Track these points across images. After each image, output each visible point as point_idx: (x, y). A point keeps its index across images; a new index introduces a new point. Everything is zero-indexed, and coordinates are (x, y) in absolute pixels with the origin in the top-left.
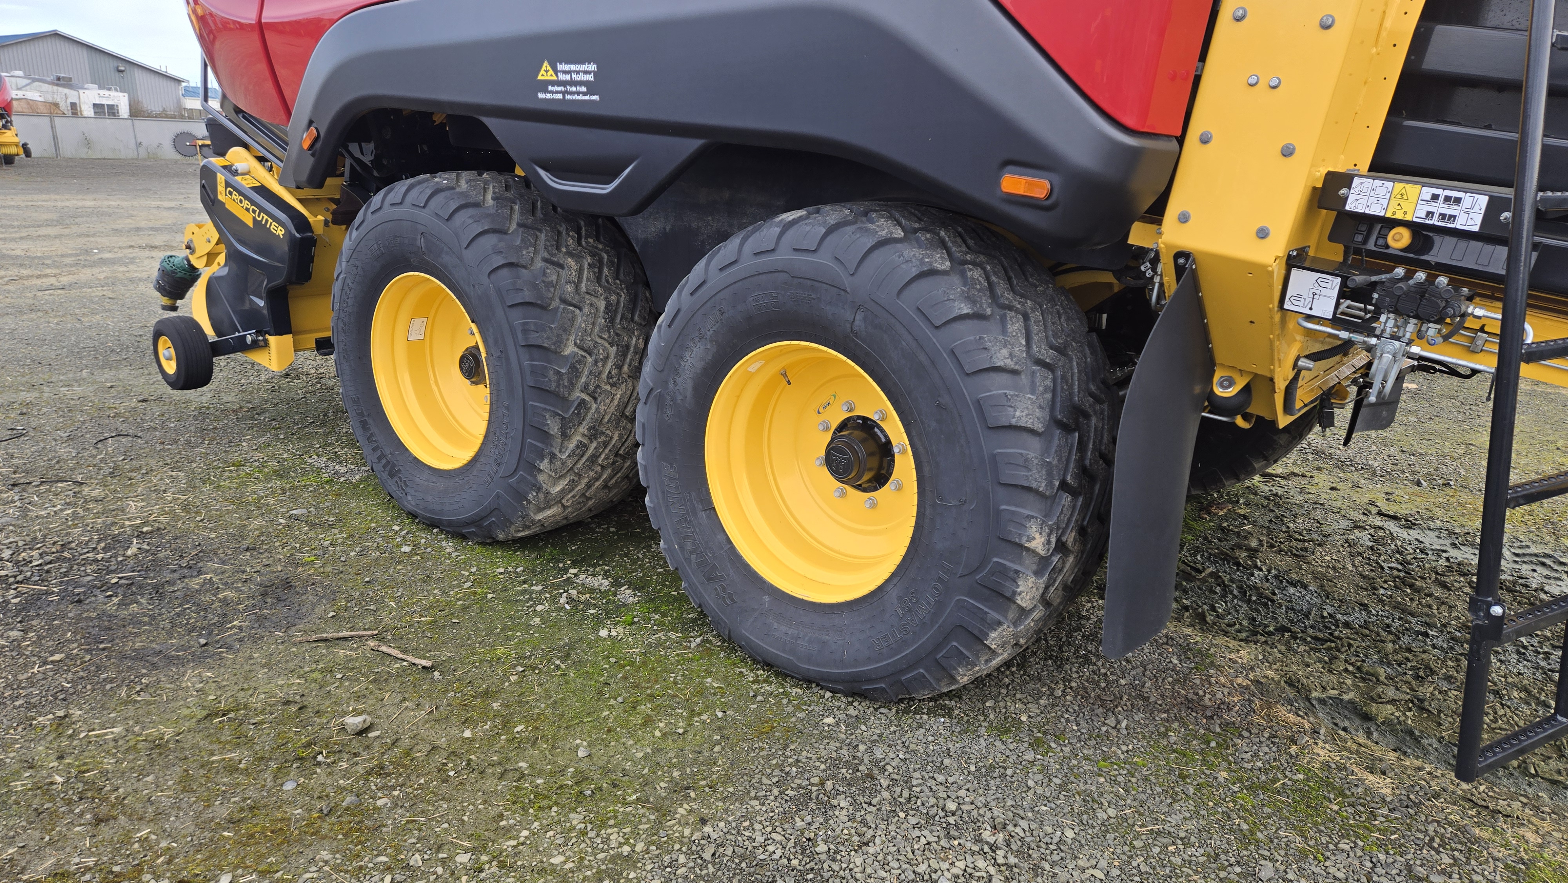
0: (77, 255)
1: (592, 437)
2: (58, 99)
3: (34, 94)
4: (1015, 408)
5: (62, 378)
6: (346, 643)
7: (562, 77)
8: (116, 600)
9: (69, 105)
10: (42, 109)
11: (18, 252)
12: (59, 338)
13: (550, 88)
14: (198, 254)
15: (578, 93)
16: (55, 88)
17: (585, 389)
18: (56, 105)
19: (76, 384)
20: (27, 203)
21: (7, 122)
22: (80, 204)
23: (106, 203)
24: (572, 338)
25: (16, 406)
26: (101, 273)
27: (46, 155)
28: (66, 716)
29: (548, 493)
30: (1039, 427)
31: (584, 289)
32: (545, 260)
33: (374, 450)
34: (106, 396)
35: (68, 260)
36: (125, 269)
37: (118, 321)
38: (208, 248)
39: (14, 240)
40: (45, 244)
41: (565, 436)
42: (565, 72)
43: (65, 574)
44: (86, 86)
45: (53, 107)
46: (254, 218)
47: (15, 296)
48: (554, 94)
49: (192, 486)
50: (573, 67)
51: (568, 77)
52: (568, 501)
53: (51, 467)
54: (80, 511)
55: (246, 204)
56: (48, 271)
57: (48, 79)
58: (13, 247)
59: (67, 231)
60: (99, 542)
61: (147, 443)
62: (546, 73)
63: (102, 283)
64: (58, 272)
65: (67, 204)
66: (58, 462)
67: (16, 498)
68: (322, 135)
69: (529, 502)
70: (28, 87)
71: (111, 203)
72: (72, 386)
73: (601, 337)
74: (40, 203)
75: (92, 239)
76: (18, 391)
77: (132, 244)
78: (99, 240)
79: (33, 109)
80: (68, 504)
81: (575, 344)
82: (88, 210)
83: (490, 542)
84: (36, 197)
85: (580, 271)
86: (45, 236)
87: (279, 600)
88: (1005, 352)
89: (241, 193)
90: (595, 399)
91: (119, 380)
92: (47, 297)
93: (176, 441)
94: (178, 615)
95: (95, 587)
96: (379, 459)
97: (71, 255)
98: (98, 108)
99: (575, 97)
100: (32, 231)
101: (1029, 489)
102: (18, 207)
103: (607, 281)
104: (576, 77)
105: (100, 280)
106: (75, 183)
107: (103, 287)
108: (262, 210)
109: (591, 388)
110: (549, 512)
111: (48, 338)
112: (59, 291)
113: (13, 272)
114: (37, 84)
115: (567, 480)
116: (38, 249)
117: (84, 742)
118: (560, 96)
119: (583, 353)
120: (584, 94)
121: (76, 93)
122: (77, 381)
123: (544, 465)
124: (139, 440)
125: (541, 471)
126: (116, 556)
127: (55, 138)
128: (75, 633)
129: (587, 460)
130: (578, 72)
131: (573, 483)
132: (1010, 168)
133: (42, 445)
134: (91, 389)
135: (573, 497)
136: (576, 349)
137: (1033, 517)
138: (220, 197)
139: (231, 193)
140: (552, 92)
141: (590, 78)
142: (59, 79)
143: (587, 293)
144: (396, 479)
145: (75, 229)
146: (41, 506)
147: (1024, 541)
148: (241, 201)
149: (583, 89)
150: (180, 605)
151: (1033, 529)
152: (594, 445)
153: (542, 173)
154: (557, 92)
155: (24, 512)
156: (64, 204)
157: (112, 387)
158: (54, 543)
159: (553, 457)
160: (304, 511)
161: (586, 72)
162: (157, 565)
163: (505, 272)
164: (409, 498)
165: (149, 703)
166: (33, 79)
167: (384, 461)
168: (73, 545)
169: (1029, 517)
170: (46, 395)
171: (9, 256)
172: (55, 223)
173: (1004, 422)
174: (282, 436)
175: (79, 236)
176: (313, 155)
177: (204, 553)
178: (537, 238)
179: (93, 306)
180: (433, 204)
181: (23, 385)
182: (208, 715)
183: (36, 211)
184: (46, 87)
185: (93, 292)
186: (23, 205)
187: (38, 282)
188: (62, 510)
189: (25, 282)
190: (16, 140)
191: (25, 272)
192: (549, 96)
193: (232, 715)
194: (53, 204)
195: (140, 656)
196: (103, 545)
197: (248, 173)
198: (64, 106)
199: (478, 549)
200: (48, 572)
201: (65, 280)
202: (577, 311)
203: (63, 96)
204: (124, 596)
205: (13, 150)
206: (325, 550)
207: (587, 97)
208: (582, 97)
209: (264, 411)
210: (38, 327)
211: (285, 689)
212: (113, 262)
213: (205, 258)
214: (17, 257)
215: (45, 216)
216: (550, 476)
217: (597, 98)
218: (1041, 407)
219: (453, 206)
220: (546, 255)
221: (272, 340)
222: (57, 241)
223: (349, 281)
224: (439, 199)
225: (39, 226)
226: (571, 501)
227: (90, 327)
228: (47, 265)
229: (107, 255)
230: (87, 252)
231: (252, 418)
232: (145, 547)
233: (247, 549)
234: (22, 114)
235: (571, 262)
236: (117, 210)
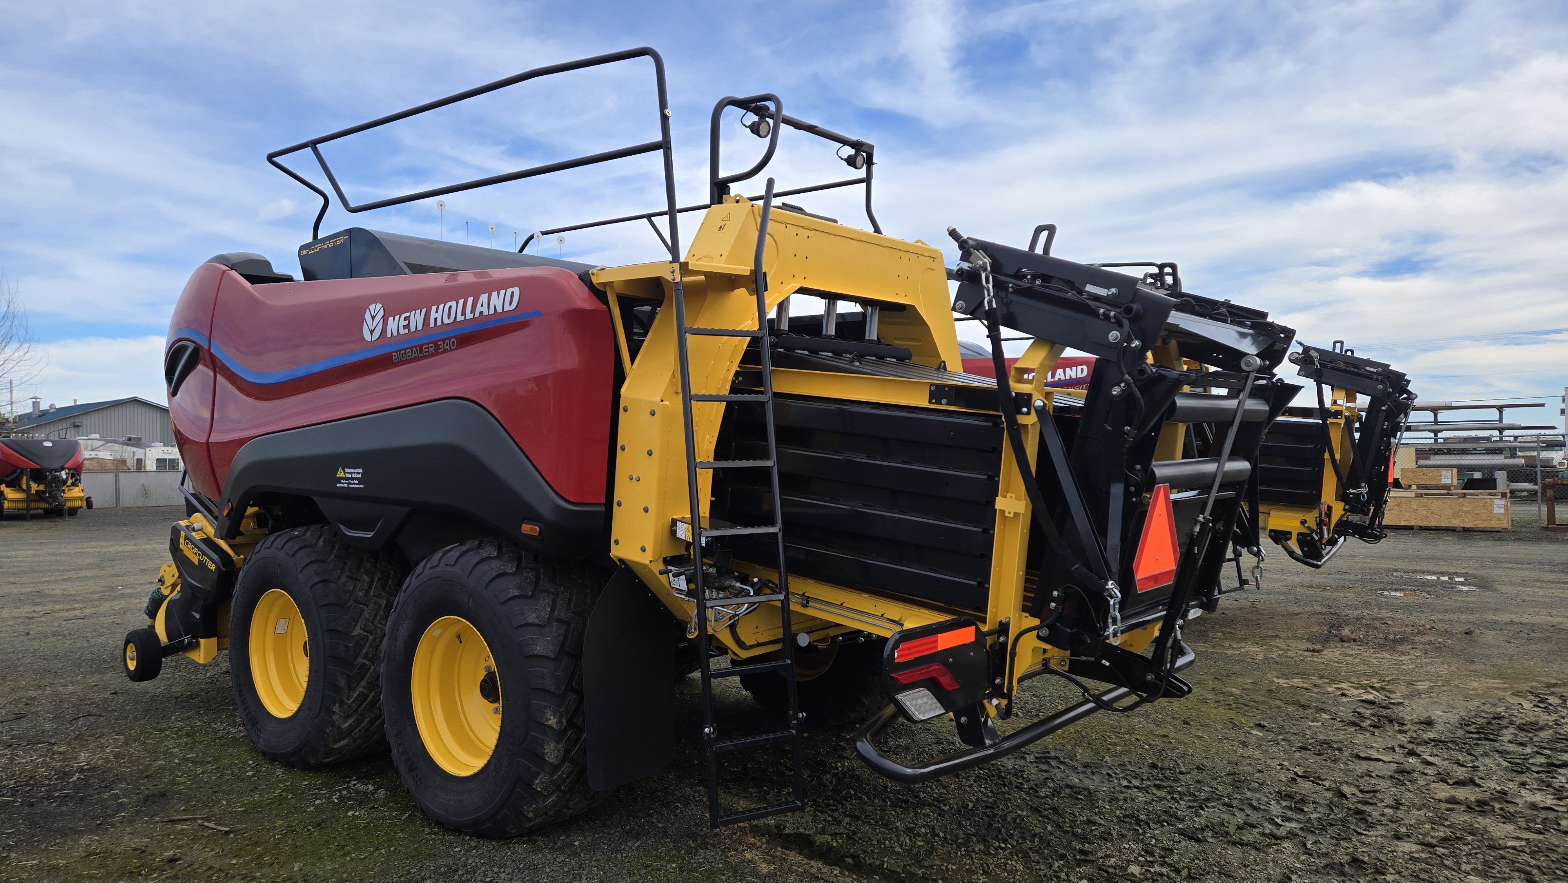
0: (104, 592)
1: (371, 689)
2: (125, 456)
3: (105, 455)
4: (537, 645)
5: (62, 681)
6: (185, 822)
7: (348, 475)
8: (54, 804)
9: (135, 460)
10: (110, 466)
11: (57, 592)
12: (69, 654)
13: (342, 481)
14: (166, 585)
15: (354, 484)
16: (125, 447)
17: (366, 657)
18: (124, 462)
19: (71, 685)
20: (76, 550)
21: (76, 480)
22: (121, 549)
23: (144, 547)
24: (359, 624)
25: (24, 700)
26: (117, 605)
27: (107, 505)
28: (7, 857)
29: (339, 728)
30: (552, 655)
31: (372, 593)
32: (347, 577)
33: (245, 709)
34: (89, 691)
35: (95, 596)
36: (139, 601)
37: (117, 640)
38: (172, 580)
39: (56, 582)
40: (81, 584)
41: (351, 689)
42: (349, 473)
43: (28, 792)
44: (153, 445)
45: (120, 464)
46: (199, 559)
47: (44, 625)
48: (344, 484)
49: (126, 743)
50: (352, 470)
51: (350, 476)
52: (355, 734)
53: (37, 736)
54: (48, 760)
55: (196, 550)
56: (76, 605)
57: (121, 440)
58: (54, 588)
59: (102, 572)
60: (55, 775)
61: (106, 719)
62: (340, 474)
63: (116, 613)
64: (84, 606)
65: (111, 549)
66: (42, 732)
67: (9, 753)
68: (234, 506)
69: (328, 735)
70: (102, 448)
71: (148, 547)
72: (68, 686)
73: (381, 624)
74: (88, 550)
75: (121, 578)
76: (28, 690)
77: (152, 581)
78: (126, 578)
79: (102, 467)
80: (42, 755)
81: (361, 628)
82: (126, 554)
83: (307, 768)
84: (86, 544)
85: (371, 584)
86: (82, 577)
87: (154, 802)
88: (534, 615)
89: (193, 543)
90: (373, 663)
91: (103, 681)
92: (69, 625)
93: (126, 718)
94: (90, 811)
95: (43, 798)
96: (247, 715)
97: (99, 592)
98: (161, 462)
99: (353, 486)
100: (73, 575)
101: (545, 690)
102: (68, 554)
103: (390, 588)
104: (353, 475)
105: (115, 610)
106: (124, 530)
107: (115, 615)
108: (204, 554)
109: (370, 656)
110: (343, 743)
111: (61, 654)
112: (80, 620)
113: (48, 607)
114: (110, 444)
115: (354, 718)
116: (72, 588)
117: (14, 868)
118: (346, 485)
119: (366, 634)
120: (357, 484)
121: (142, 451)
122: (72, 683)
123: (336, 708)
124: (102, 718)
125: (335, 712)
126: (62, 782)
127: (117, 490)
128: (24, 820)
129: (367, 705)
130: (354, 473)
131: (358, 723)
132: (526, 521)
133: (35, 722)
134: (80, 687)
135: (360, 731)
136: (361, 631)
137: (548, 706)
138: (181, 547)
139: (187, 543)
140: (343, 483)
141: (360, 476)
142: (130, 439)
143: (373, 596)
144: (255, 728)
145: (110, 571)
146: (24, 758)
147: (544, 720)
148: (193, 549)
149: (357, 482)
150: (93, 806)
151: (549, 714)
152: (372, 694)
153: (342, 527)
154: (345, 483)
155: (11, 760)
156: (107, 550)
157: (95, 685)
158: (26, 776)
159: (342, 702)
160: (195, 755)
161: (358, 473)
162: (87, 786)
163: (320, 586)
164: (261, 740)
165: (56, 850)
166: (106, 440)
167: (250, 716)
168: (37, 777)
169: (546, 707)
170: (47, 692)
171: (49, 595)
172: (94, 566)
173: (531, 653)
174: (202, 712)
175: (111, 576)
176: (229, 519)
177: (119, 779)
178: (345, 563)
179: (102, 630)
180: (286, 547)
181: (33, 686)
182: (88, 855)
183: (82, 557)
184: (117, 447)
185: (106, 620)
186: (72, 551)
187: (66, 614)
188: (36, 759)
189: (56, 615)
190: (82, 494)
191: (58, 607)
192: (342, 485)
193: (102, 855)
194: (98, 550)
195: (59, 830)
196: (56, 777)
197: (201, 530)
198: (132, 463)
199: (299, 772)
200: (18, 791)
201: (87, 612)
202: (366, 607)
203: (131, 454)
204: (60, 802)
205: (78, 503)
206: (196, 776)
207: (358, 486)
208: (356, 486)
209: (197, 696)
210: (55, 647)
211: (138, 844)
212: (131, 596)
213: (170, 588)
214: (55, 595)
215: (88, 561)
216: (341, 716)
217: (362, 486)
218: (553, 644)
219: (297, 547)
220: (349, 574)
221: (202, 641)
222: (92, 581)
223: (239, 597)
224: (290, 543)
225: (80, 570)
226: (358, 735)
227: (94, 645)
228: (78, 602)
229: (128, 591)
230: (113, 589)
231: (187, 701)
232: (82, 777)
233: (146, 777)
234: (91, 471)
235: (365, 577)
236: (150, 553)
